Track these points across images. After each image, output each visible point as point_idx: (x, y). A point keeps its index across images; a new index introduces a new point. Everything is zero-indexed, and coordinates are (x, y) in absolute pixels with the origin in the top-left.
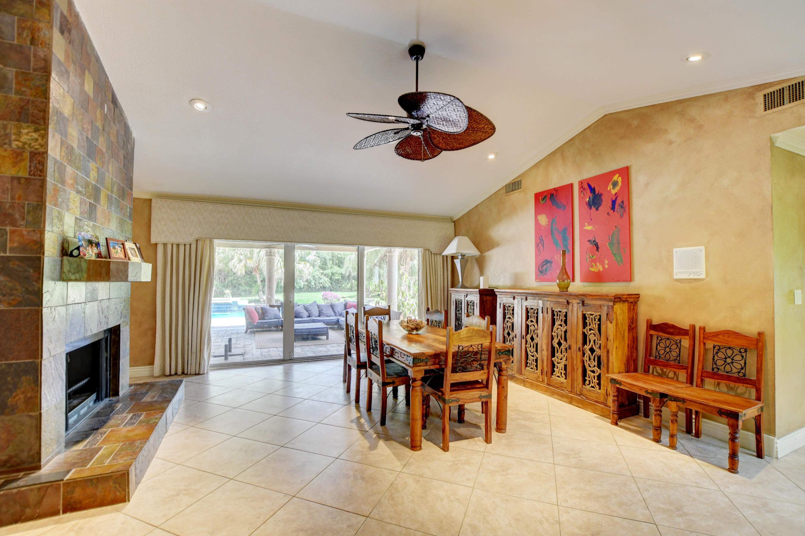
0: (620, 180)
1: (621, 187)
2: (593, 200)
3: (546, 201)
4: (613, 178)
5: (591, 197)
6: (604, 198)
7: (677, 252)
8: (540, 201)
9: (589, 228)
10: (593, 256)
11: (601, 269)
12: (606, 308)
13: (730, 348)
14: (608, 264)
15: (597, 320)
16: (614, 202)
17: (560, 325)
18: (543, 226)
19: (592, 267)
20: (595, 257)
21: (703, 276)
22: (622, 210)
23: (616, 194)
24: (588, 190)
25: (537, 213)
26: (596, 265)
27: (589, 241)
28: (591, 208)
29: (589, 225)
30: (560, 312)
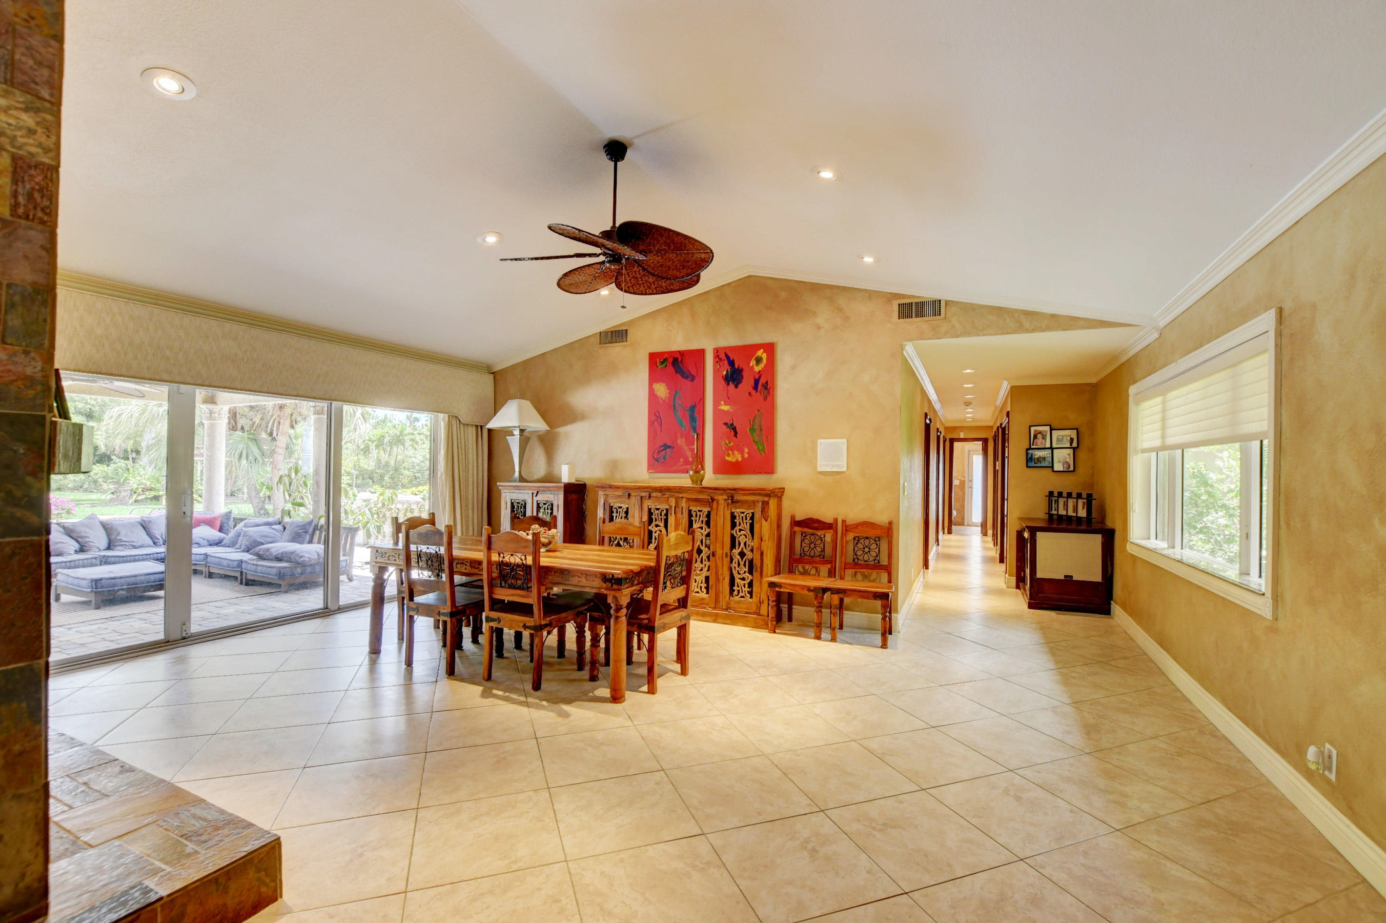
0: (764, 356)
1: (765, 365)
2: (732, 375)
3: (666, 366)
4: (756, 353)
5: (729, 370)
6: (745, 374)
7: (822, 443)
8: (658, 365)
9: (726, 408)
10: (729, 443)
11: (740, 459)
12: (761, 504)
13: (867, 538)
14: (748, 453)
15: (748, 518)
16: (757, 382)
17: (699, 528)
18: (662, 399)
19: (728, 455)
20: (732, 444)
21: (844, 469)
22: (766, 392)
23: (760, 371)
24: (726, 362)
25: (653, 379)
26: (733, 454)
27: (725, 424)
28: (728, 384)
29: (726, 404)
30: (700, 511)
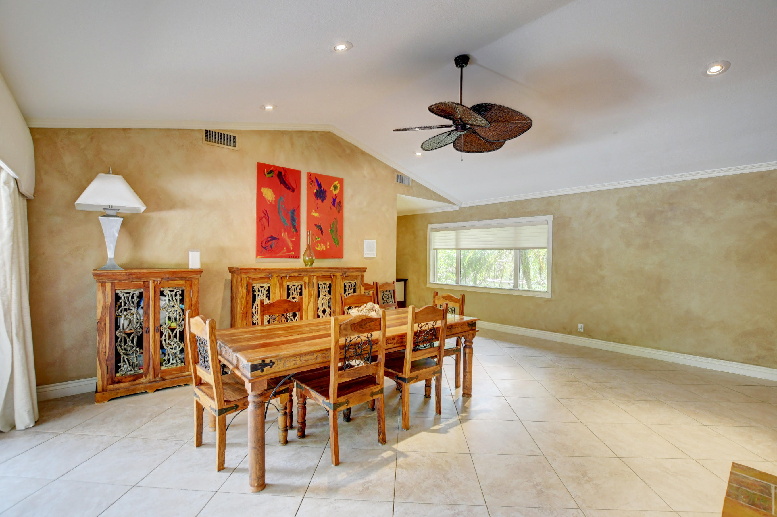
0: (339, 185)
1: (339, 191)
2: (320, 192)
3: (272, 176)
4: (334, 182)
5: (318, 190)
6: (328, 194)
7: (366, 242)
8: (266, 173)
9: (316, 215)
10: (318, 238)
11: (325, 249)
12: (360, 277)
13: (387, 291)
14: (329, 245)
15: (353, 286)
16: (334, 200)
17: (324, 296)
18: (269, 201)
19: (317, 246)
20: (320, 239)
21: (375, 256)
22: (339, 208)
23: (336, 195)
24: (316, 183)
25: (260, 185)
26: (320, 246)
27: (315, 225)
28: (317, 199)
29: (316, 212)
30: (324, 284)
